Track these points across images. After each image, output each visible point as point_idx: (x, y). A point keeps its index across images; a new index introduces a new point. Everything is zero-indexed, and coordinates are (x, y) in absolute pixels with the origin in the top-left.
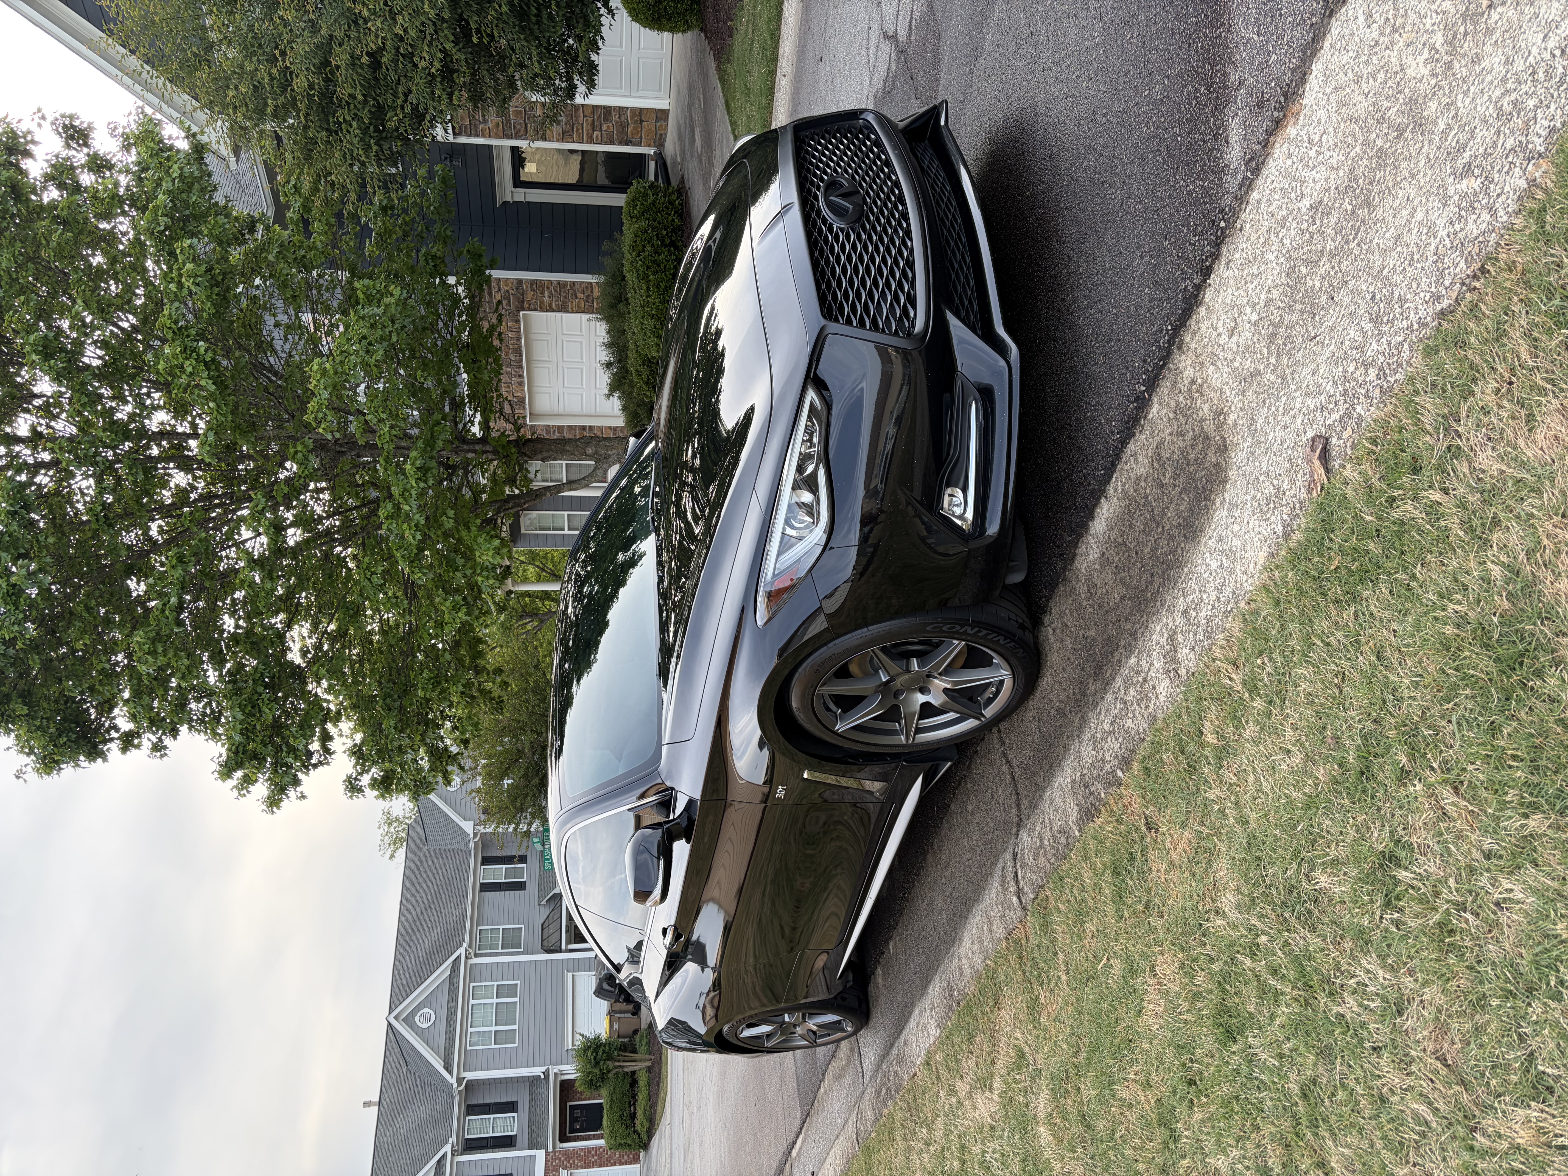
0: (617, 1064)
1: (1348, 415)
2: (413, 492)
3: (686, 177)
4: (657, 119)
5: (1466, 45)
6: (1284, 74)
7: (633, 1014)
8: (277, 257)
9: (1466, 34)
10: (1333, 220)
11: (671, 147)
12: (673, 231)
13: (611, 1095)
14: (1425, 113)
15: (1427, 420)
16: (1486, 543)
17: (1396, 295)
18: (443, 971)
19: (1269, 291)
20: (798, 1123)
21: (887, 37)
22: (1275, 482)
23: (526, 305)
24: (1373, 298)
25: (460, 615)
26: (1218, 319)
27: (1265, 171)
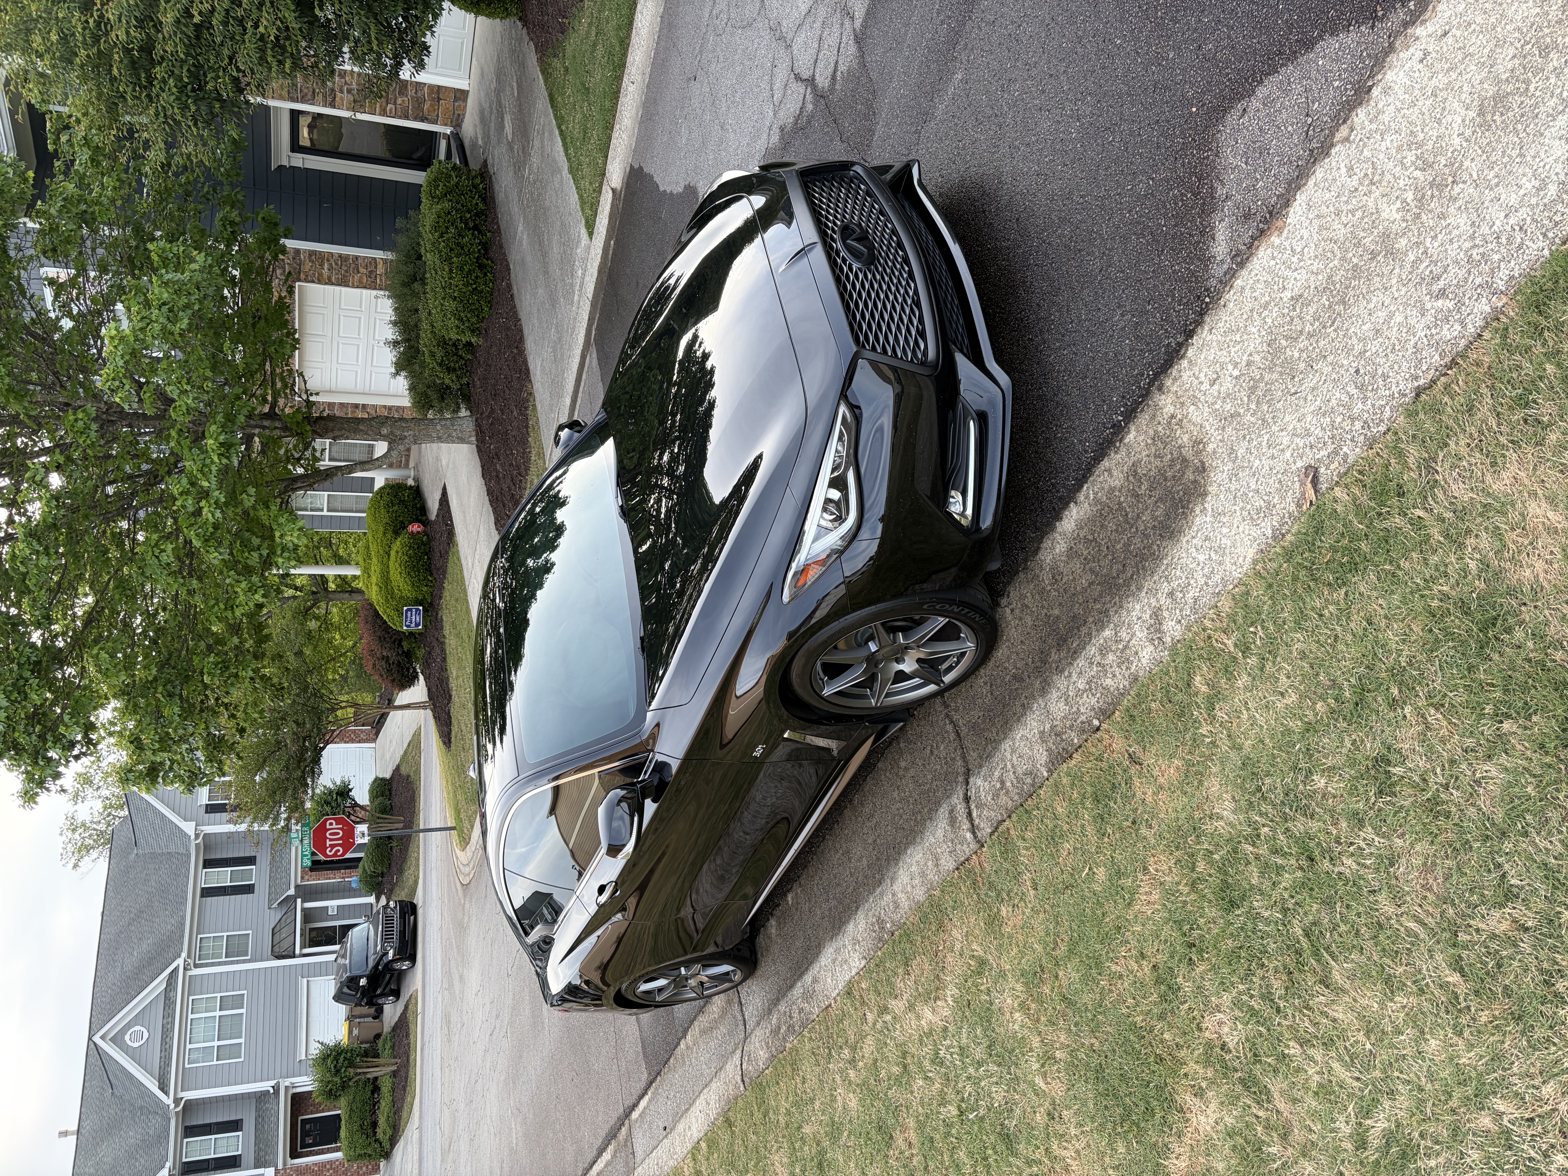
0: (359, 1071)
1: (1336, 452)
2: (214, 468)
3: (490, 162)
4: (456, 99)
5: (1432, 204)
6: (1270, 197)
7: (375, 1018)
8: (60, 211)
9: (1432, 196)
10: (1311, 310)
11: (470, 128)
12: (477, 215)
13: (350, 1104)
14: (1396, 246)
15: (1411, 461)
16: (1461, 546)
17: (1380, 372)
18: (159, 984)
19: (1250, 355)
20: (643, 1084)
21: (798, 78)
22: (1266, 498)
23: (302, 276)
24: (1357, 371)
25: (257, 597)
26: (1200, 371)
27: (1250, 267)
